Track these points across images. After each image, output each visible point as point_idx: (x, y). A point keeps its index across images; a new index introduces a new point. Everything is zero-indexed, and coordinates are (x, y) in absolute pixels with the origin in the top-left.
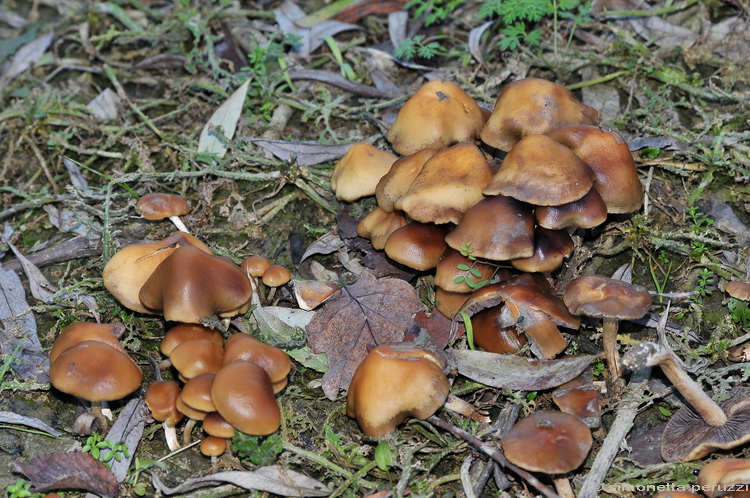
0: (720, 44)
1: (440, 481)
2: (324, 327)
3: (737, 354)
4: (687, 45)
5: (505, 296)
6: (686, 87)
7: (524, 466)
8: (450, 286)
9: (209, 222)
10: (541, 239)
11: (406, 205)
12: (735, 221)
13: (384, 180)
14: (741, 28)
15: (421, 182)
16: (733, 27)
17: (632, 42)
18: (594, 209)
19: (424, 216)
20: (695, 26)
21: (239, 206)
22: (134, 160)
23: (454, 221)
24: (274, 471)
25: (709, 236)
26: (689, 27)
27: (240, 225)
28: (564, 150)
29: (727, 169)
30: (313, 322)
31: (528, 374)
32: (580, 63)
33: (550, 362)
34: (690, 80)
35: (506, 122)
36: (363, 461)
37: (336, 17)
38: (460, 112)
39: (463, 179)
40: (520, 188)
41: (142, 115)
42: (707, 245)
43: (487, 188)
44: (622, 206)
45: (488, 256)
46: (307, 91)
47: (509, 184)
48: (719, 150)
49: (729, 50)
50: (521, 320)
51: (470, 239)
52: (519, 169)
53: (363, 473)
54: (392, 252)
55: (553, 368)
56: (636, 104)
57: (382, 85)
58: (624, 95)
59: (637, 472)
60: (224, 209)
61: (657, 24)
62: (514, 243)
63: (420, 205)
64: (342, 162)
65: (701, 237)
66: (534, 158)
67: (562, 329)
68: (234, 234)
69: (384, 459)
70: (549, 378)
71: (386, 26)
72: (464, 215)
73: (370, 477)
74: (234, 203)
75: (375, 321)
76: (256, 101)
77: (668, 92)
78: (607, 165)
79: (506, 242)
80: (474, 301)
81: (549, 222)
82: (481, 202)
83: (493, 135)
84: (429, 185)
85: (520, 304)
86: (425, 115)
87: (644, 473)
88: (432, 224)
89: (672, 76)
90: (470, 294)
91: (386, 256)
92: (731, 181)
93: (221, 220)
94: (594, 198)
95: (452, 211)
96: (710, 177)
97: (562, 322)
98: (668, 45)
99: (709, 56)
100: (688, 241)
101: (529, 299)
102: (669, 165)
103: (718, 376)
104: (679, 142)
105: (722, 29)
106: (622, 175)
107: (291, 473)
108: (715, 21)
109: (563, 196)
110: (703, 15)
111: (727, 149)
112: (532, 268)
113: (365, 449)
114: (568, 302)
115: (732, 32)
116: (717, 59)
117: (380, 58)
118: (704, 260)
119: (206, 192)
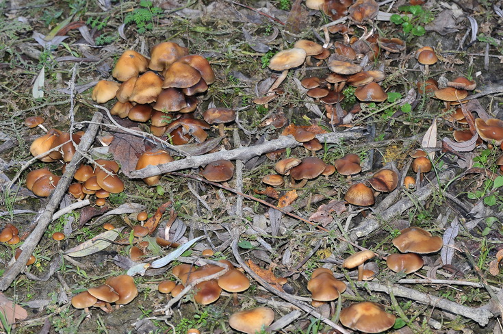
0: (212, 13)
1: (183, 193)
2: (115, 151)
3: (263, 124)
4: (201, 16)
5: (182, 123)
6: (207, 32)
7: (216, 181)
8: (159, 125)
9: (52, 124)
10: (188, 100)
11: (135, 99)
12: (244, 77)
13: (118, 92)
14: (217, 5)
15: (136, 89)
16: (215, 5)
17: (182, 19)
18: (203, 85)
19: (143, 102)
20: (200, 9)
21: (61, 115)
22: (10, 107)
23: (154, 101)
24: (126, 205)
25: (241, 85)
26: (198, 9)
27: (64, 122)
28: (187, 65)
29: (236, 59)
30: (110, 150)
31: (197, 149)
32: (164, 31)
33: (203, 143)
34: (208, 29)
35: (158, 60)
36: (153, 194)
37: (59, 34)
38: (139, 60)
39: (152, 85)
40: (177, 83)
41: (7, 88)
42: (240, 88)
43: (163, 85)
44: (210, 81)
45: (173, 111)
46: (63, 65)
47: (172, 83)
48: (230, 53)
49: (216, 15)
50: (190, 130)
51: (164, 106)
52: (175, 76)
53: (155, 198)
54: (132, 118)
55: (206, 145)
56: (191, 44)
57: (90, 57)
58: (185, 40)
59: (249, 173)
60: (56, 117)
61: (186, 10)
62: (180, 104)
63: (141, 98)
64: (96, 89)
65: (238, 86)
66: (179, 71)
67: (205, 130)
68: (63, 126)
69: (161, 191)
70: (206, 149)
71: (80, 33)
72: (157, 97)
73: (157, 199)
74: (58, 114)
75: (133, 144)
76: (48, 74)
77: (203, 35)
78: (202, 68)
79: (178, 104)
80: (170, 128)
81: (189, 93)
82: (162, 92)
83: (154, 66)
84: (141, 90)
85: (189, 125)
86: (128, 64)
87: (251, 172)
88: (147, 104)
89: (200, 29)
90: (167, 126)
91: (130, 119)
92: (237, 63)
93: (56, 122)
94: (202, 81)
95: (152, 97)
96: (230, 64)
97: (204, 128)
98: (194, 18)
99: (210, 18)
100: (232, 88)
101: (192, 122)
102: (215, 62)
103: (263, 132)
104: (216, 53)
105: (210, 7)
106: (208, 70)
107: (133, 204)
108: (207, 5)
109: (193, 82)
110: (201, 3)
111: (233, 52)
112: (188, 111)
113: (151, 190)
114: (207, 120)
115: (215, 8)
116: (213, 19)
117: (84, 47)
118: (240, 94)
119: (47, 112)
